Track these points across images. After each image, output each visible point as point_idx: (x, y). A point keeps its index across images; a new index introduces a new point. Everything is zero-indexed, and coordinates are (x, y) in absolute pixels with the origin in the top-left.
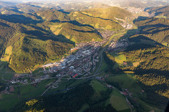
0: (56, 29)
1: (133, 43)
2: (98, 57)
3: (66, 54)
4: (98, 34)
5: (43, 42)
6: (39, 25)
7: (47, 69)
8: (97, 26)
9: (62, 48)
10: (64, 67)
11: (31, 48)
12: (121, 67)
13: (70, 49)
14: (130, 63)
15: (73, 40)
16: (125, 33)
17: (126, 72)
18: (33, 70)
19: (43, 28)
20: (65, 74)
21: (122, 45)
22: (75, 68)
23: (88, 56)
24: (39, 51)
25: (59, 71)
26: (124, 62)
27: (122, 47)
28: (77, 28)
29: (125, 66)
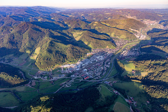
0: (77, 36)
1: (145, 53)
2: (109, 63)
3: (82, 58)
4: (113, 42)
5: (65, 46)
6: (64, 31)
7: (64, 69)
8: (112, 35)
9: (79, 52)
10: (79, 69)
11: (55, 50)
12: (129, 75)
13: (86, 54)
14: (138, 72)
15: (90, 46)
16: (138, 42)
17: (133, 80)
18: (53, 69)
19: (67, 34)
20: (78, 75)
21: (133, 54)
22: (88, 71)
23: (101, 61)
24: (61, 54)
25: (74, 72)
26: (133, 70)
27: (133, 56)
28: (95, 35)
29: (133, 75)
